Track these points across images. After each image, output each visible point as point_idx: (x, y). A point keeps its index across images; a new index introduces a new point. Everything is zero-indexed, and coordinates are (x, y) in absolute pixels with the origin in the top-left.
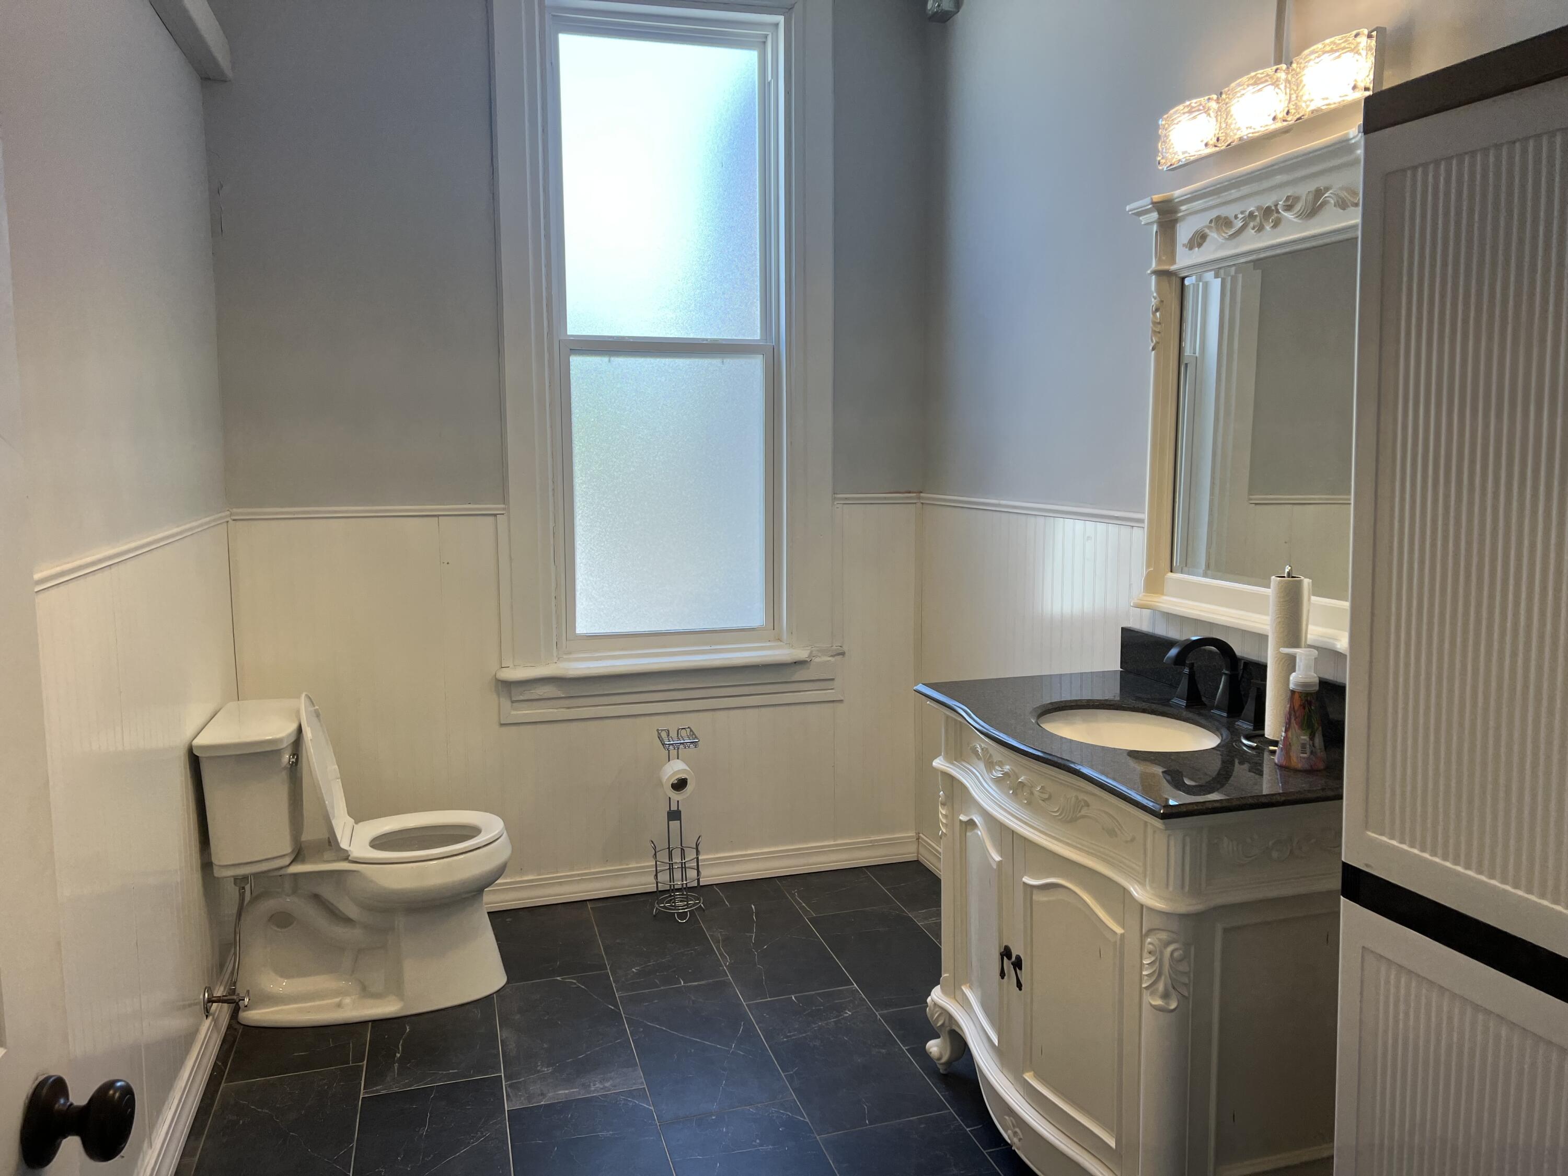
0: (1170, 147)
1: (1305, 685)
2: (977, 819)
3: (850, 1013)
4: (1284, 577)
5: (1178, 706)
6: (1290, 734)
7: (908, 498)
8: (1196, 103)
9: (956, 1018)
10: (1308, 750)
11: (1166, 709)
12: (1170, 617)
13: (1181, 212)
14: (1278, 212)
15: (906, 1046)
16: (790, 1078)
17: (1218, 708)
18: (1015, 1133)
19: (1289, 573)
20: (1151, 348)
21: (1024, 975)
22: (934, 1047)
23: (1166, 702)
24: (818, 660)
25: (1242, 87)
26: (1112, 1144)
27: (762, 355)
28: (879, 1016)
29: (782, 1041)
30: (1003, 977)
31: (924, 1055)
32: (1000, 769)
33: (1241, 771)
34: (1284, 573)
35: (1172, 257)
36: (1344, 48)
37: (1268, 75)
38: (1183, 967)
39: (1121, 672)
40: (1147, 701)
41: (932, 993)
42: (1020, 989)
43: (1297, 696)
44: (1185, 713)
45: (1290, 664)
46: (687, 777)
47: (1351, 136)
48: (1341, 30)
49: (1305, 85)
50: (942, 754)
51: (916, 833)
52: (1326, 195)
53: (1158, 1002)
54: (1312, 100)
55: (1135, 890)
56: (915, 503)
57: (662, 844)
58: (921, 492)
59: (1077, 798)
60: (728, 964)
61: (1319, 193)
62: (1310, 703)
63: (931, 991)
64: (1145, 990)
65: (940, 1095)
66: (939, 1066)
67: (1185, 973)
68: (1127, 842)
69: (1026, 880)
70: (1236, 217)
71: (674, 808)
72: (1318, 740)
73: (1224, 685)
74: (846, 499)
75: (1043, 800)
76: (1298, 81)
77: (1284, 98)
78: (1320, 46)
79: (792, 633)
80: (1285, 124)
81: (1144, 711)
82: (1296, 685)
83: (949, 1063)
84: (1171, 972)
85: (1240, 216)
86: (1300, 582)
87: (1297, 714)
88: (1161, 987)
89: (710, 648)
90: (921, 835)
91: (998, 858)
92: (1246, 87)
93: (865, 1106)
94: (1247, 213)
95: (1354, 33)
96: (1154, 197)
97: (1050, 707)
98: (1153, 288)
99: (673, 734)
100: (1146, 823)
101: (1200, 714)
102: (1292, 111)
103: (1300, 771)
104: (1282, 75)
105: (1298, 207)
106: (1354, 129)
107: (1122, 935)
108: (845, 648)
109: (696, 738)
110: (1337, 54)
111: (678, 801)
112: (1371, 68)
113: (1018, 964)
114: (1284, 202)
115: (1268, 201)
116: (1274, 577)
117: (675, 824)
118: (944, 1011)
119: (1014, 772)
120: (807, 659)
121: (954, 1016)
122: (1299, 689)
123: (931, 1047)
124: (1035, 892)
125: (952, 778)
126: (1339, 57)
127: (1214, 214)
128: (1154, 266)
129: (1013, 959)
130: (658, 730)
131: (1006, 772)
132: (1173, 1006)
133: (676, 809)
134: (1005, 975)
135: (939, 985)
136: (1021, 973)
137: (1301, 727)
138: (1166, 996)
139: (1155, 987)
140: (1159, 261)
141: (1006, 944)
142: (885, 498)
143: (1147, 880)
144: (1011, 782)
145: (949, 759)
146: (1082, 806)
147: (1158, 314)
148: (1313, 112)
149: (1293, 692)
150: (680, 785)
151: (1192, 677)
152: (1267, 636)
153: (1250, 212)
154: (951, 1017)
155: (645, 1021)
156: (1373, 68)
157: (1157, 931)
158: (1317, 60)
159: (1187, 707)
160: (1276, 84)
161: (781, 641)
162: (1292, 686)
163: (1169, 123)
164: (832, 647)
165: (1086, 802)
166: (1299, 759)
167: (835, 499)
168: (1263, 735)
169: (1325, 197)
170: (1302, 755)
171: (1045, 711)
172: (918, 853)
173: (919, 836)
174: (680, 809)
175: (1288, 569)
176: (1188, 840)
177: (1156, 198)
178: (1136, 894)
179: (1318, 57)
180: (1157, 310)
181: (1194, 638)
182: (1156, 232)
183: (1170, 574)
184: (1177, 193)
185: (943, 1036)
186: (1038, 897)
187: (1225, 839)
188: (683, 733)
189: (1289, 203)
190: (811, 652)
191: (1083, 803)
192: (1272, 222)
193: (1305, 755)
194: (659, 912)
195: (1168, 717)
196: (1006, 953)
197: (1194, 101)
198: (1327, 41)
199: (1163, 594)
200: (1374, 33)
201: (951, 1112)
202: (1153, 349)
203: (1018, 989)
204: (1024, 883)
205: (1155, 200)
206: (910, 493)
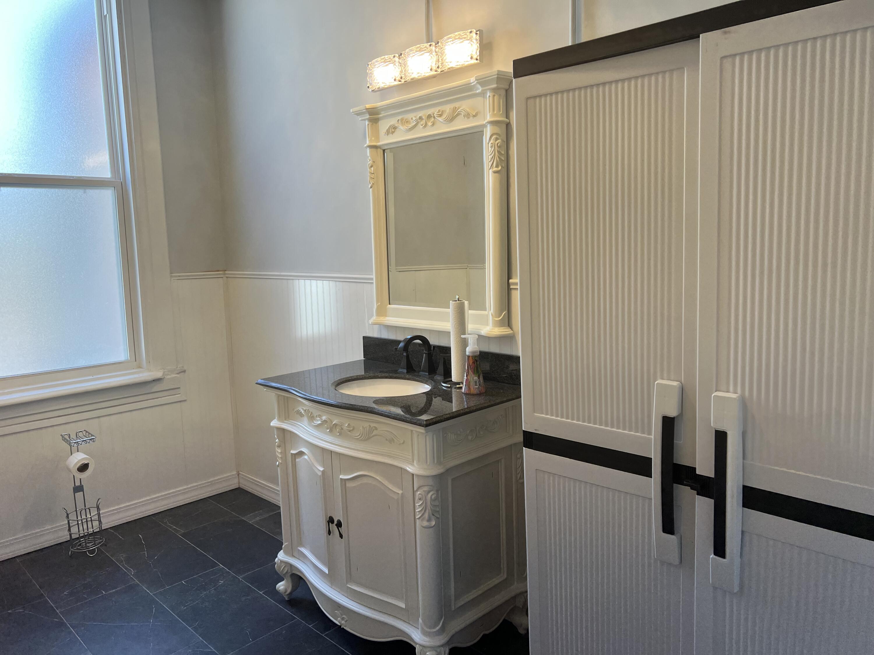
0: (374, 79)
1: (473, 352)
2: (304, 450)
3: (223, 582)
4: (456, 301)
5: (403, 373)
6: (469, 377)
7: (217, 274)
8: (387, 57)
9: (295, 566)
10: (478, 384)
11: (397, 375)
12: (389, 327)
13: (381, 114)
14: (434, 117)
15: (262, 591)
16: (195, 629)
17: (423, 371)
18: (343, 619)
19: (458, 299)
20: (370, 186)
21: (343, 529)
22: (281, 586)
23: (396, 372)
24: (169, 377)
25: (412, 52)
26: (403, 606)
27: (114, 188)
28: (241, 579)
29: (183, 609)
30: (330, 535)
31: (275, 593)
32: (319, 419)
33: (437, 401)
34: (455, 299)
35: (378, 138)
36: (465, 38)
37: (426, 47)
38: (437, 503)
39: (364, 360)
40: (386, 372)
41: (278, 555)
42: (342, 538)
43: (471, 358)
44: (407, 376)
45: (464, 343)
46: (88, 462)
47: (472, 82)
48: (463, 28)
49: (446, 54)
50: (276, 418)
51: (236, 472)
52: (459, 110)
53: (425, 524)
54: (451, 62)
55: (409, 468)
56: (222, 277)
57: (71, 508)
58: (226, 271)
59: (370, 426)
60: (133, 573)
61: (455, 109)
62: (477, 361)
63: (278, 554)
64: (417, 520)
65: (289, 612)
66: (285, 597)
67: (437, 506)
68: (400, 444)
69: (342, 477)
70: (412, 119)
71: (78, 484)
72: (481, 378)
73: (425, 359)
74: (179, 276)
75: (349, 431)
76: (442, 52)
77: (435, 58)
78: (452, 35)
79: (150, 362)
80: (435, 73)
81: (386, 378)
82: (469, 352)
83: (291, 593)
84: (431, 507)
85: (414, 119)
86: (464, 303)
87: (472, 367)
88: (426, 515)
89: (92, 377)
90: (240, 472)
91: (322, 469)
92: (415, 52)
93: (247, 632)
94: (418, 117)
95: (470, 30)
96: (366, 105)
97: (339, 382)
98: (368, 155)
99: (73, 436)
100: (412, 431)
101: (415, 376)
102: (440, 67)
103: (475, 395)
104: (433, 48)
105: (444, 116)
106: (473, 78)
107: (402, 494)
108: (185, 368)
109: (92, 435)
110: (462, 40)
111: (80, 479)
112: (478, 49)
113: (339, 525)
114: (437, 113)
115: (430, 111)
116: (451, 301)
117: (79, 495)
118: (287, 563)
119: (329, 419)
120: (162, 377)
121: (293, 564)
122: (471, 355)
123: (280, 587)
124: (347, 482)
125: (283, 430)
126: (462, 42)
127: (400, 118)
128: (368, 143)
129: (336, 522)
130: (61, 435)
131: (324, 420)
132: (433, 523)
133: (79, 484)
134: (331, 533)
135: (282, 551)
136: (341, 530)
137: (474, 373)
138: (429, 520)
139: (423, 517)
140: (371, 141)
141: (331, 515)
142: (204, 275)
143: (415, 462)
144: (327, 425)
145: (280, 419)
146: (374, 430)
147: (372, 168)
148: (449, 69)
149: (469, 356)
150: (84, 468)
151: (408, 357)
152: (450, 332)
153: (419, 117)
154: (291, 566)
155: (84, 622)
156: (479, 49)
157: (423, 487)
158: (452, 42)
159: (407, 372)
160: (431, 52)
161: (142, 368)
162: (467, 353)
163: (373, 67)
164: (177, 368)
165: (375, 427)
166: (474, 389)
167: (171, 276)
168: (452, 380)
169: (459, 111)
170: (476, 387)
171: (337, 384)
172: (239, 483)
173: (239, 473)
174: (82, 484)
175: (457, 297)
176: (435, 436)
177: (368, 106)
178: (409, 470)
179: (452, 41)
180: (372, 166)
181: (409, 337)
182: (368, 124)
183: (389, 306)
184: (379, 104)
185: (286, 579)
186: (349, 485)
187: (449, 434)
188: (80, 434)
189: (440, 113)
190: (164, 372)
191: (374, 428)
192: (432, 123)
193: (477, 387)
194: (73, 553)
195: (399, 379)
196: (331, 520)
197: (386, 56)
198: (457, 33)
199: (386, 316)
200: (478, 32)
201: (298, 620)
202: (371, 187)
203: (340, 538)
204: (341, 479)
205: (367, 107)
206: (218, 271)
